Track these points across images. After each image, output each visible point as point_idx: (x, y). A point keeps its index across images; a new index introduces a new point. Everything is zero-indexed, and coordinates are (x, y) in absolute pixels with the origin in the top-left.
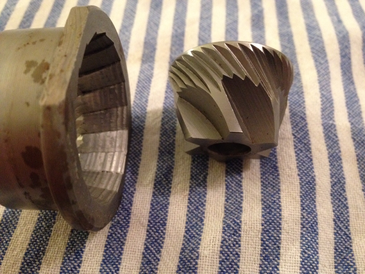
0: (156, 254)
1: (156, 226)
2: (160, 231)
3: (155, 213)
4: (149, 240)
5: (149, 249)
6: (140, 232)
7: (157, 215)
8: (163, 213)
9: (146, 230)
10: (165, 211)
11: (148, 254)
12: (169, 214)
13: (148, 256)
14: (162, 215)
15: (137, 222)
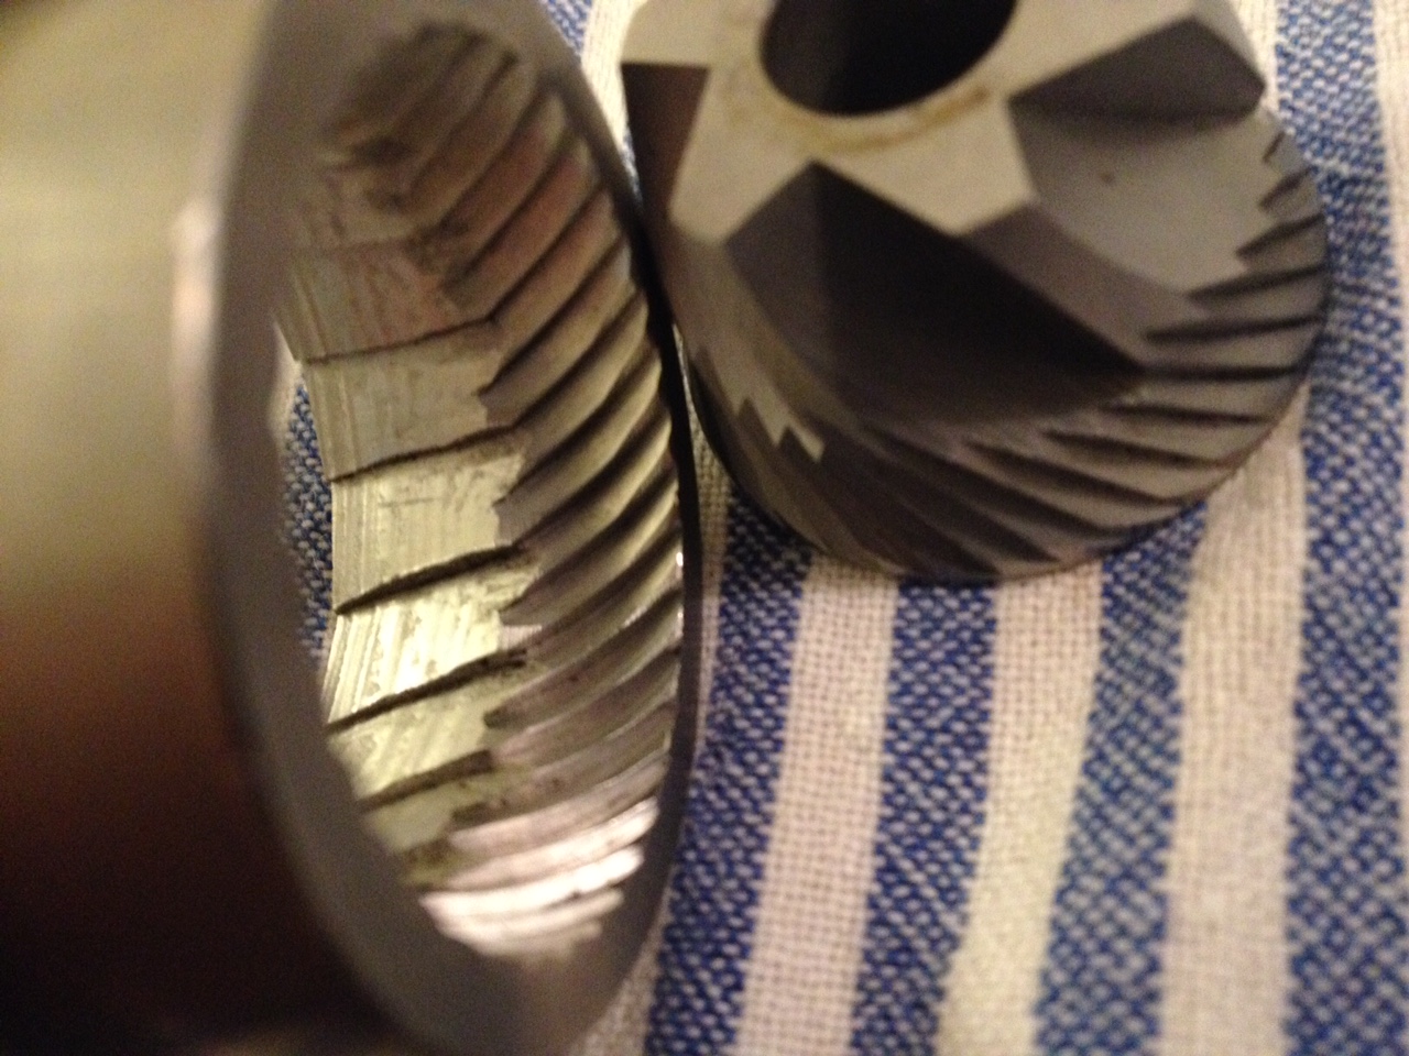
0: (938, 906)
1: (928, 752)
2: (954, 780)
3: (921, 677)
4: (899, 828)
5: (903, 881)
6: (848, 779)
7: (933, 691)
8: (963, 681)
9: (876, 772)
10: (976, 670)
11: (899, 905)
12: (996, 685)
13: (896, 918)
14: (960, 691)
15: (826, 725)
